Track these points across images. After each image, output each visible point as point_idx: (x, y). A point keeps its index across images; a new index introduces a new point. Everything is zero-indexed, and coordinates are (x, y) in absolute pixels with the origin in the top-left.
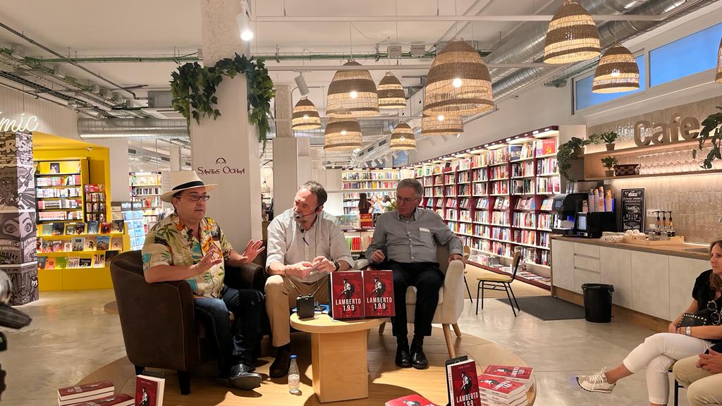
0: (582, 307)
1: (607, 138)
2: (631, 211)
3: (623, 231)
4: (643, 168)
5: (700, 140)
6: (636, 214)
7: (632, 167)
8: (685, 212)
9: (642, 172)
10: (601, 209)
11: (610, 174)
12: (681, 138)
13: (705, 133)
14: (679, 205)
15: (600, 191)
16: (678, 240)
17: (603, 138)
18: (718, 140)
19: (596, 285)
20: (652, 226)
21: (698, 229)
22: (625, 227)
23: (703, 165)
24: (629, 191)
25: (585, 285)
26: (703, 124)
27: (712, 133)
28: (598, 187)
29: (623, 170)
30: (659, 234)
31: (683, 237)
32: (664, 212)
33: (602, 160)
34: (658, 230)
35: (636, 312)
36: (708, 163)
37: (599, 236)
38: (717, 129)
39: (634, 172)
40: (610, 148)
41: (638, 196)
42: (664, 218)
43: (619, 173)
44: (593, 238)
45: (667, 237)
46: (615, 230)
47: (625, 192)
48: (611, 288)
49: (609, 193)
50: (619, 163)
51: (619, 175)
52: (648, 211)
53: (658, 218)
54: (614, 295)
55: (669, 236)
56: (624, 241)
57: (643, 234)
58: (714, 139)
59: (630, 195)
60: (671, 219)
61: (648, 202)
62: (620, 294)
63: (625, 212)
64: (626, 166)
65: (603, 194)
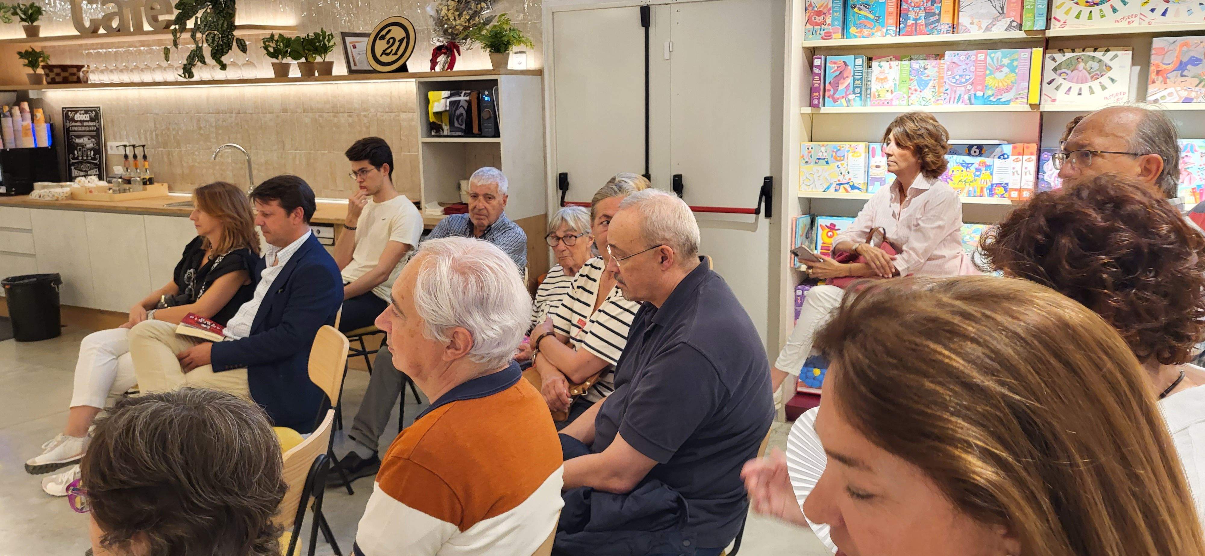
0: (6, 318)
1: (25, 13)
2: (83, 146)
3: (71, 179)
4: (93, 72)
5: (174, 32)
6: (91, 149)
7: (75, 70)
8: (165, 145)
9: (93, 78)
10: (28, 143)
11: (36, 80)
12: (147, 27)
13: (181, 20)
14: (157, 135)
15: (22, 111)
16: (159, 190)
17: (15, 14)
18: (199, 35)
19: (28, 277)
20: (118, 170)
21: (186, 171)
22: (75, 173)
23: (181, 72)
24: (76, 110)
25: (7, 280)
26: (177, 7)
27: (190, 24)
28: (18, 103)
29: (58, 74)
30: (128, 182)
31: (166, 185)
32: (134, 146)
33: (19, 53)
34: (127, 175)
35: (102, 312)
36: (188, 70)
37: (29, 190)
38: (197, 18)
39: (78, 78)
40: (32, 33)
41: (92, 120)
42: (135, 157)
43: (53, 79)
44: (18, 194)
45: (142, 186)
46: (57, 179)
47: (68, 113)
48: (56, 279)
49: (39, 114)
50: (53, 62)
51: (53, 83)
52: (109, 144)
53: (126, 156)
54: (62, 289)
55: (145, 184)
56: (72, 196)
57: (103, 183)
58: (193, 32)
59: (78, 117)
60: (145, 157)
61: (108, 130)
62: (71, 286)
63: (72, 147)
64: (64, 68)
65: (28, 116)
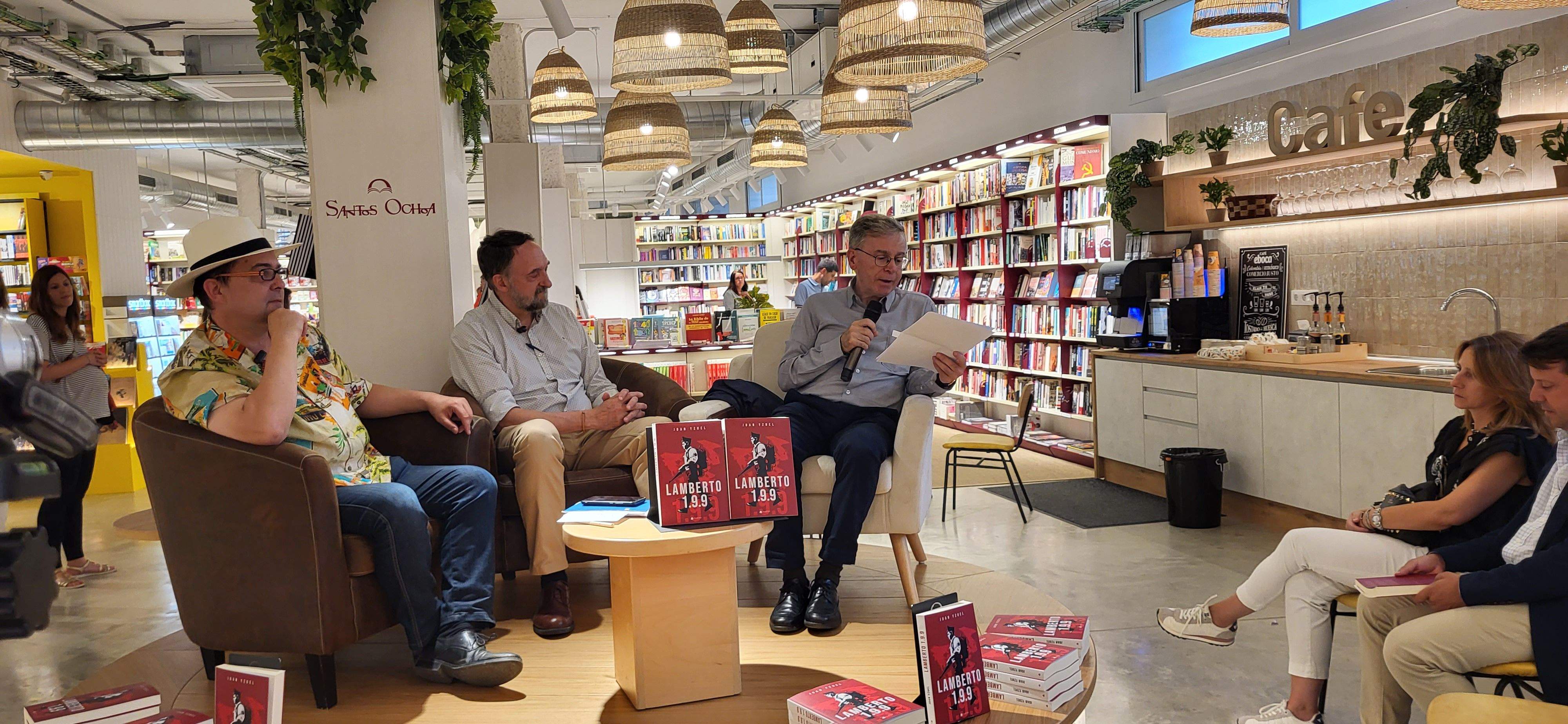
0: (1159, 498)
1: (1213, 138)
2: (1261, 295)
3: (1243, 335)
4: (1286, 202)
5: (1407, 138)
6: (1270, 300)
7: (1264, 200)
8: (1369, 292)
9: (1283, 210)
10: (1199, 292)
11: (1216, 217)
12: (1364, 137)
13: (1416, 123)
14: (1359, 280)
15: (1195, 254)
16: (1355, 352)
17: (1202, 140)
18: (1443, 139)
19: (1189, 450)
20: (1303, 325)
21: (1396, 326)
22: (1248, 328)
23: (1411, 191)
24: (1256, 252)
25: (1167, 450)
26: (1412, 105)
27: (1430, 125)
28: (1191, 246)
29: (1244, 208)
30: (1317, 340)
31: (1365, 345)
32: (1327, 293)
33: (1202, 186)
34: (1314, 331)
35: (1272, 504)
36: (1422, 187)
37: (1195, 347)
38: (1442, 115)
39: (1268, 211)
40: (1219, 160)
41: (1275, 262)
42: (1328, 307)
43: (1238, 213)
44: (1182, 352)
45: (1333, 346)
46: (1227, 335)
47: (1247, 255)
48: (1221, 456)
49: (1215, 258)
50: (1237, 193)
51: (1237, 219)
52: (1294, 292)
53: (1316, 307)
54: (1226, 469)
55: (1338, 343)
56: (1247, 356)
57: (1284, 341)
58: (1435, 136)
59: (1258, 260)
60: (1341, 308)
61: (1294, 276)
62: (1237, 467)
63: (1247, 297)
64: (1252, 199)
65: (1201, 260)
